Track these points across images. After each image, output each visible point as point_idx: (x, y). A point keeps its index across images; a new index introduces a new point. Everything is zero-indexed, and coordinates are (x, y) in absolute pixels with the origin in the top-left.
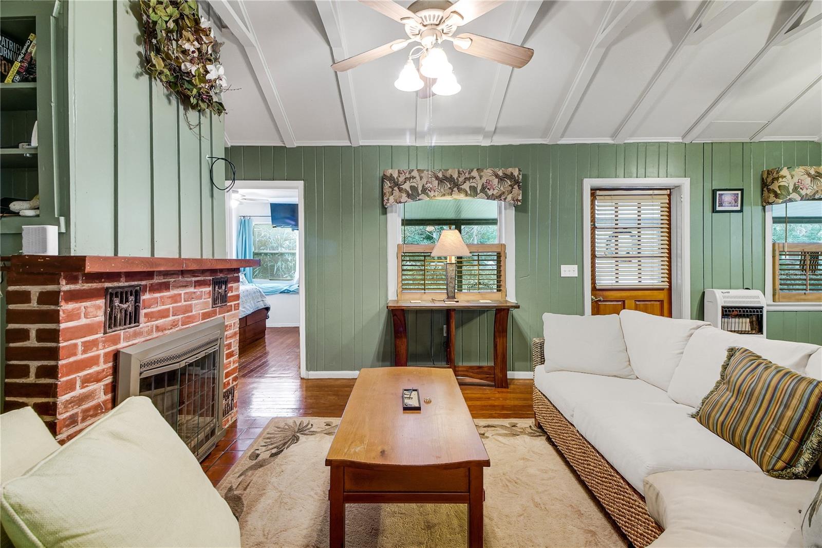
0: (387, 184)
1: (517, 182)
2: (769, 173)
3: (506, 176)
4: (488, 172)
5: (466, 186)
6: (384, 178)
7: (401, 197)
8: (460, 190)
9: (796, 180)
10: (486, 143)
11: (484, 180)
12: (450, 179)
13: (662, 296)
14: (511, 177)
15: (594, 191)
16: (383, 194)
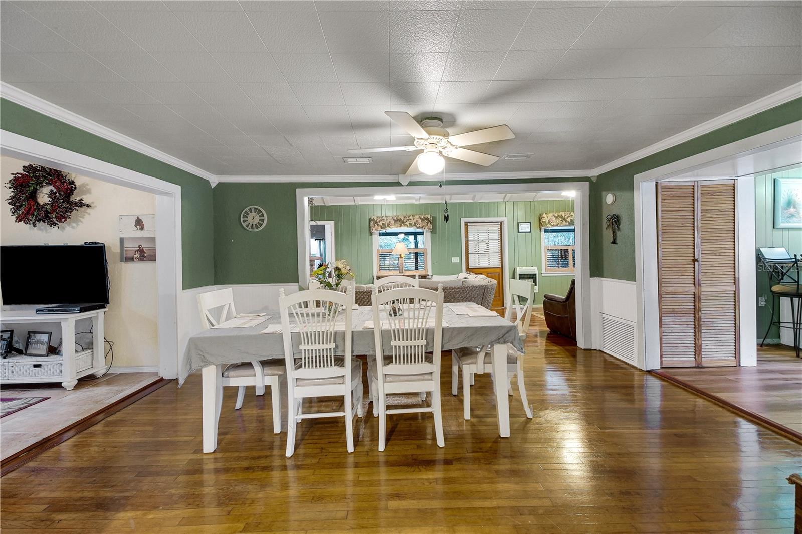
0: (372, 223)
1: (429, 221)
2: (540, 214)
3: (425, 218)
4: (416, 217)
5: (407, 223)
6: (370, 220)
7: (378, 228)
8: (404, 225)
9: (549, 218)
10: (417, 202)
11: (415, 220)
12: (400, 220)
13: (499, 270)
14: (427, 219)
15: (466, 224)
16: (370, 227)
